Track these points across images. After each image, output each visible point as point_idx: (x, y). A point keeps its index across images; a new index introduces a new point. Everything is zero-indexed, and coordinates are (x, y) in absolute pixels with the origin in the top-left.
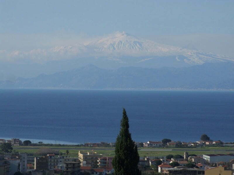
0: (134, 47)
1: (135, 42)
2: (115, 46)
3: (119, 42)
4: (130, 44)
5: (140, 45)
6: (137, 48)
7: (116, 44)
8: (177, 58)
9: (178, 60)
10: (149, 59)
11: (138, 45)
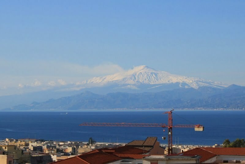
0: (151, 77)
1: (152, 73)
2: (136, 77)
3: (139, 74)
4: (148, 75)
5: (156, 75)
6: (152, 77)
7: (137, 75)
8: (180, 85)
9: (180, 86)
10: (159, 86)
11: (154, 75)
